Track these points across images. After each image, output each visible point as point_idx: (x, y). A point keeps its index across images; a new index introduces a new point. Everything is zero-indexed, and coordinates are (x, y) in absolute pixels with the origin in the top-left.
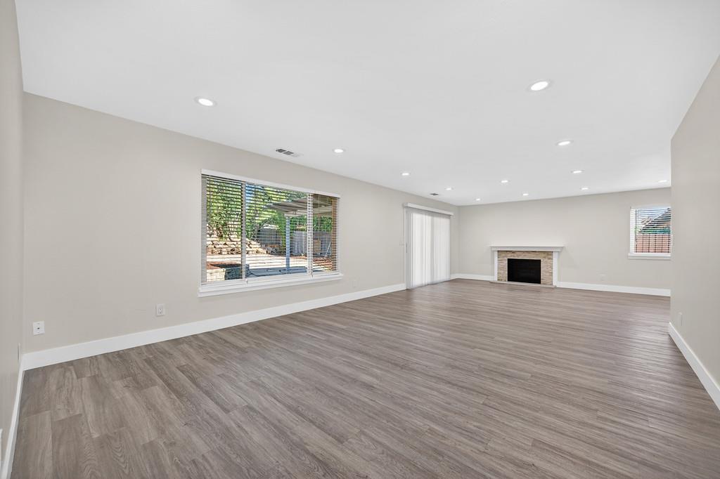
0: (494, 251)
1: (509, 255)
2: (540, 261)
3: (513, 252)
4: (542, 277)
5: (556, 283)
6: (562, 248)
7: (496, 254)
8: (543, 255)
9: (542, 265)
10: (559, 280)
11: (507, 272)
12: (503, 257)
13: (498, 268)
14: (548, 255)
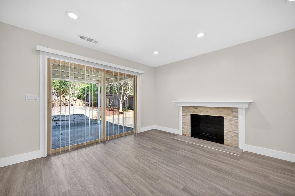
0: (179, 107)
1: (192, 111)
2: (223, 118)
3: (196, 108)
4: (225, 137)
5: (243, 146)
6: (250, 103)
7: (181, 109)
8: (226, 112)
9: (226, 123)
10: (247, 142)
11: (190, 128)
12: (187, 112)
13: (183, 123)
14: (232, 111)
